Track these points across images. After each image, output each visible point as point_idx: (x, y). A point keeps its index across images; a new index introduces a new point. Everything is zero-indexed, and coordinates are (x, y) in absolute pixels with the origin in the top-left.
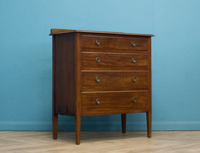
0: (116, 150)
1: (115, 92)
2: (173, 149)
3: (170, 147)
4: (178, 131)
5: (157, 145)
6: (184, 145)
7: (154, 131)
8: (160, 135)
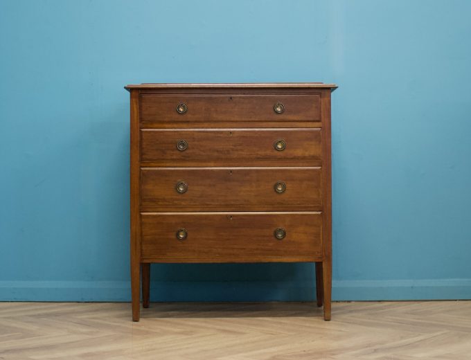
0: (240, 352)
1: (227, 215)
2: (376, 351)
3: (369, 346)
4: (390, 303)
5: (338, 338)
6: (402, 338)
7: (337, 301)
8: (351, 312)
